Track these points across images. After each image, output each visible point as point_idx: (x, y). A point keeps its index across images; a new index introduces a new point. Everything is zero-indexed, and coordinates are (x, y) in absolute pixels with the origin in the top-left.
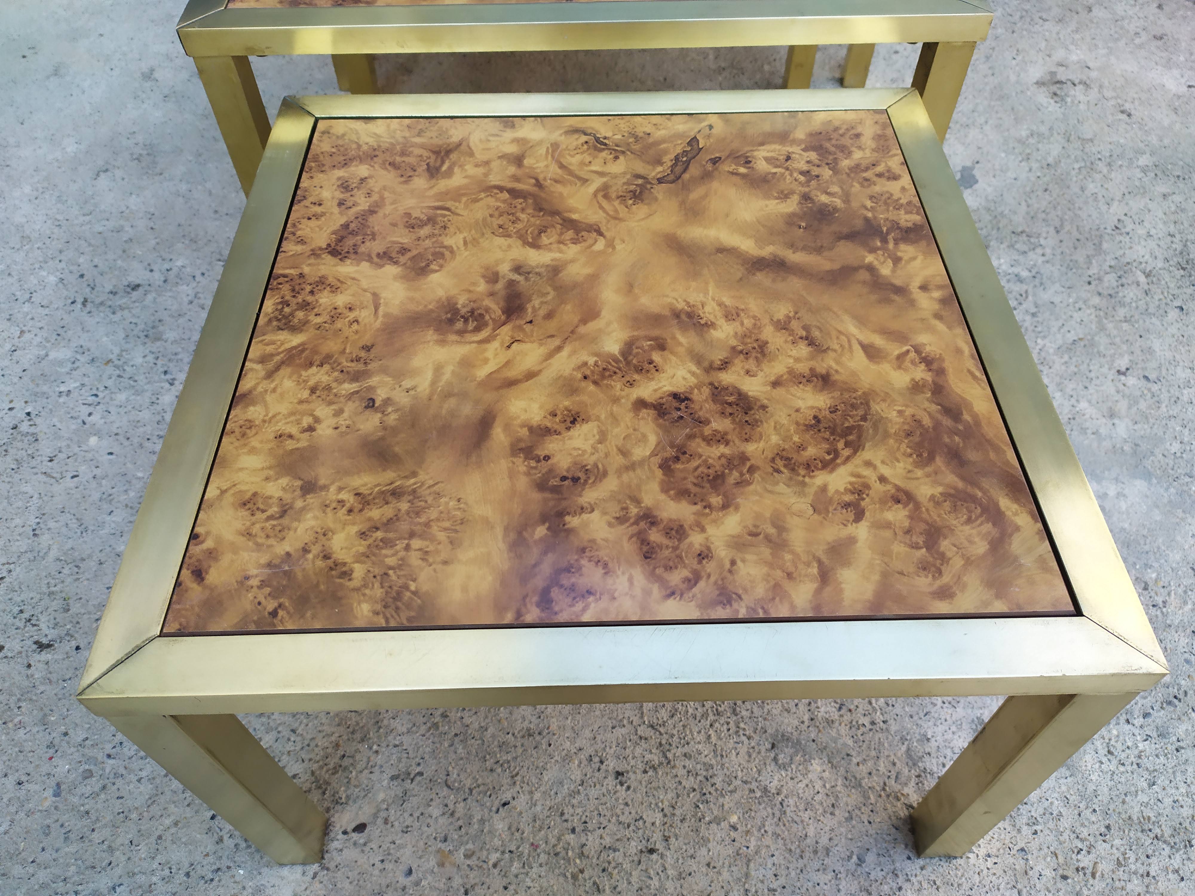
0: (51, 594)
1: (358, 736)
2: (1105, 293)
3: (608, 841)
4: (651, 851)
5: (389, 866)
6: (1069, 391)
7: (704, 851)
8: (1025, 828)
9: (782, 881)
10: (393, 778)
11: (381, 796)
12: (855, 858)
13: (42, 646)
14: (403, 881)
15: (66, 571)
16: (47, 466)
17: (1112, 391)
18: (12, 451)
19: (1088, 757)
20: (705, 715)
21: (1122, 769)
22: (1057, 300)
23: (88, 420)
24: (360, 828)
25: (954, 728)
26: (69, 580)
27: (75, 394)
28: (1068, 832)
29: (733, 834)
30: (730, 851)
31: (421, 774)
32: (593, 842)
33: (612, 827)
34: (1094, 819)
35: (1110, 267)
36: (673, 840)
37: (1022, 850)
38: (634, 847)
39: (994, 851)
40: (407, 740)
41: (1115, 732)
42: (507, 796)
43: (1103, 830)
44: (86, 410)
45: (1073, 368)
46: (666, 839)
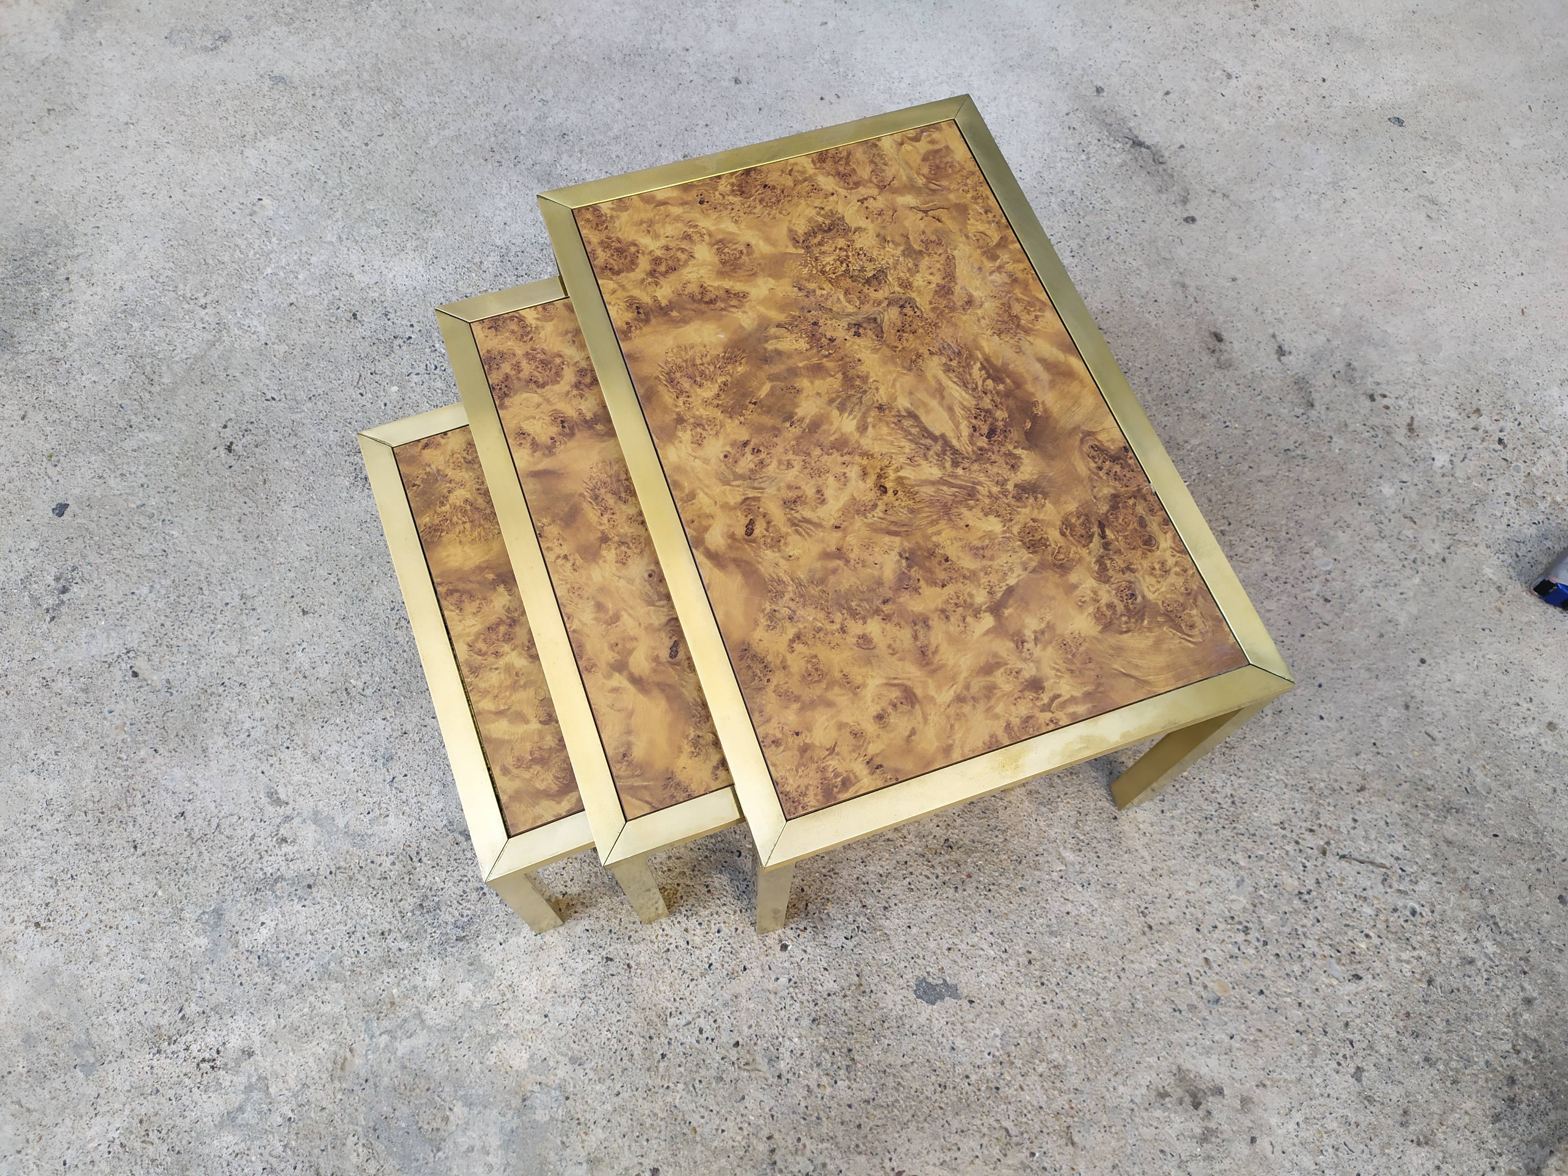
0: (268, 432)
1: (193, 649)
2: (776, 1157)
3: (140, 820)
4: (135, 847)
5: (113, 700)
6: (616, 1118)
7: (138, 879)
8: (173, 1092)
9: (124, 932)
10: (168, 681)
11: (155, 678)
12: (142, 976)
13: (229, 449)
14: (106, 710)
15: (286, 430)
16: (366, 374)
17: (625, 1163)
18: (375, 348)
19: (231, 1137)
20: (231, 859)
21: (225, 1164)
22: (749, 1102)
23: (413, 376)
24: (135, 674)
25: (243, 1035)
26: (279, 436)
27: (433, 355)
28: (172, 1123)
29: (151, 895)
30: (141, 896)
31: (172, 694)
32: (138, 811)
33: (148, 819)
34: (184, 1142)
35: (824, 1165)
36: (143, 858)
37: (158, 1091)
38: (137, 836)
39: (155, 1071)
40: (193, 678)
41: (254, 1159)
42: (161, 751)
43: (177, 1149)
44: (422, 369)
45: (648, 1122)
46: (144, 855)
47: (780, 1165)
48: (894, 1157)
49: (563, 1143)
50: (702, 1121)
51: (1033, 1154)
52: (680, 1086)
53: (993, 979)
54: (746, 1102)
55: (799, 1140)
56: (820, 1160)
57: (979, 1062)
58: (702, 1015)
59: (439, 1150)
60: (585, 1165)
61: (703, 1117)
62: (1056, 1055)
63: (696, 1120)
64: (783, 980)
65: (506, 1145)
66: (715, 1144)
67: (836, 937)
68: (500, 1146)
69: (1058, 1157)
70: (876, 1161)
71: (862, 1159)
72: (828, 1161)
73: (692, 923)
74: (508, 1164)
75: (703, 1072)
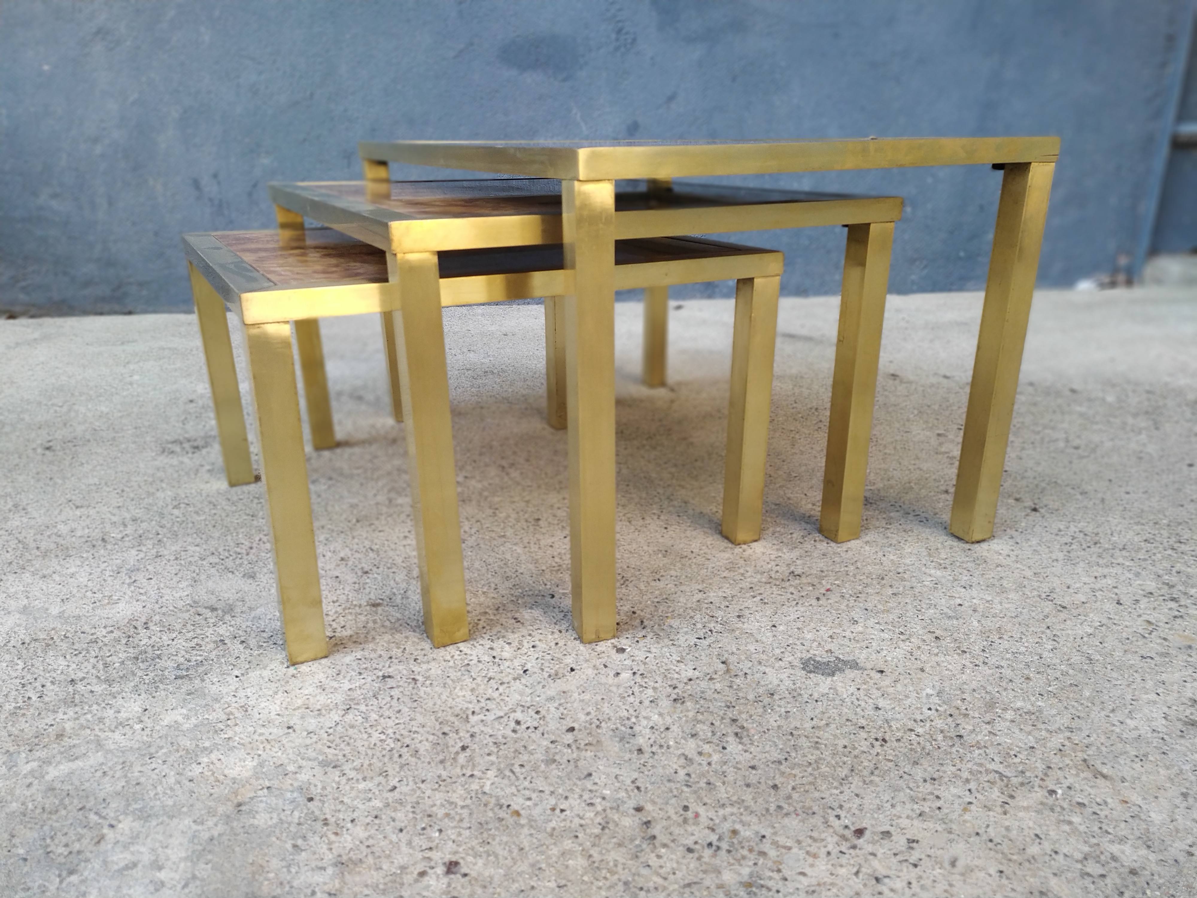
2: (654, 831)
6: (388, 813)
17: (401, 861)
22: (599, 778)
35: (734, 832)
45: (442, 812)
47: (662, 838)
48: (843, 814)
49: (295, 846)
50: (528, 803)
51: (1052, 792)
52: (491, 774)
53: (899, 653)
54: (595, 777)
55: (686, 808)
56: (727, 826)
57: (919, 717)
58: (519, 709)
59: (71, 873)
60: (330, 871)
61: (529, 799)
62: (1019, 704)
63: (517, 803)
64: (626, 675)
65: (195, 857)
66: (553, 824)
67: (686, 639)
68: (186, 859)
69: (1093, 791)
70: (817, 820)
71: (793, 822)
72: (738, 827)
73: (499, 644)
74: (194, 877)
75: (525, 757)
